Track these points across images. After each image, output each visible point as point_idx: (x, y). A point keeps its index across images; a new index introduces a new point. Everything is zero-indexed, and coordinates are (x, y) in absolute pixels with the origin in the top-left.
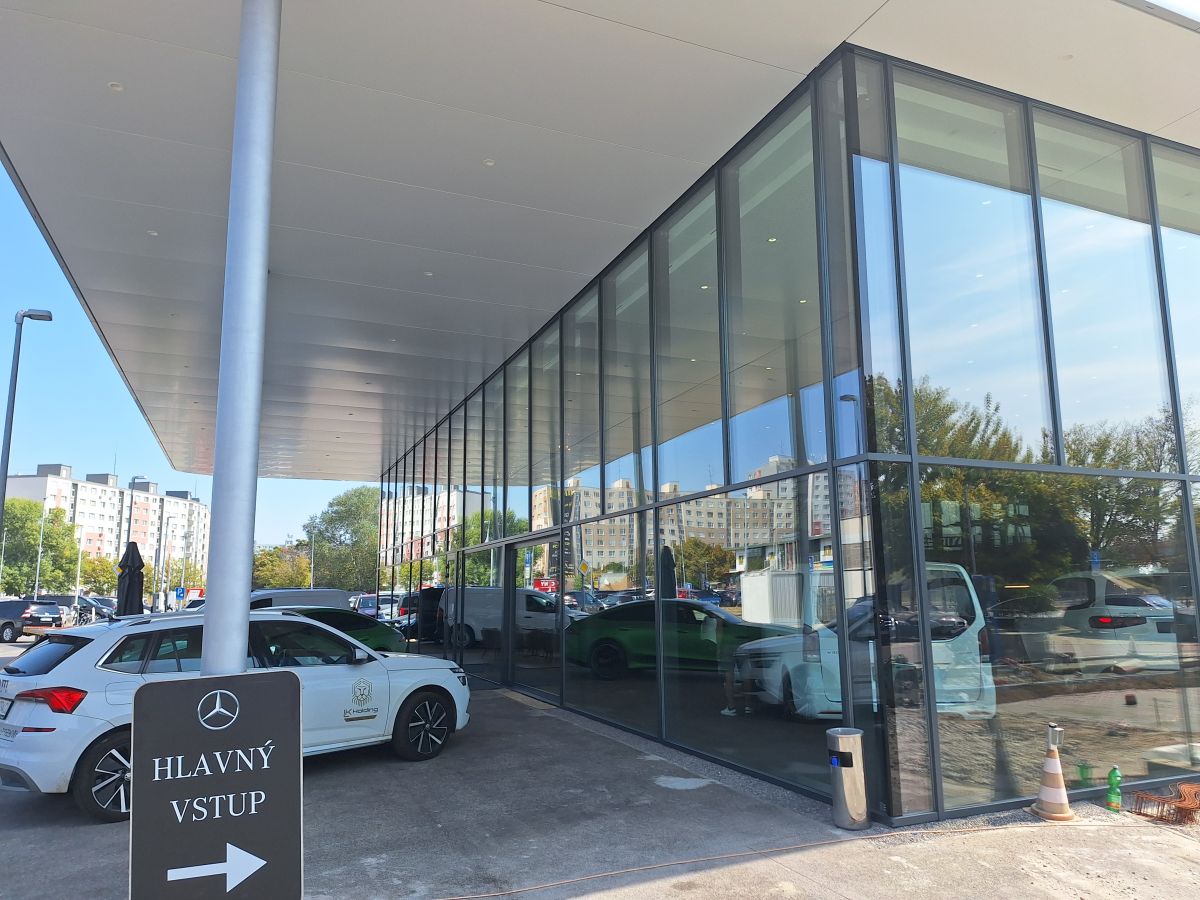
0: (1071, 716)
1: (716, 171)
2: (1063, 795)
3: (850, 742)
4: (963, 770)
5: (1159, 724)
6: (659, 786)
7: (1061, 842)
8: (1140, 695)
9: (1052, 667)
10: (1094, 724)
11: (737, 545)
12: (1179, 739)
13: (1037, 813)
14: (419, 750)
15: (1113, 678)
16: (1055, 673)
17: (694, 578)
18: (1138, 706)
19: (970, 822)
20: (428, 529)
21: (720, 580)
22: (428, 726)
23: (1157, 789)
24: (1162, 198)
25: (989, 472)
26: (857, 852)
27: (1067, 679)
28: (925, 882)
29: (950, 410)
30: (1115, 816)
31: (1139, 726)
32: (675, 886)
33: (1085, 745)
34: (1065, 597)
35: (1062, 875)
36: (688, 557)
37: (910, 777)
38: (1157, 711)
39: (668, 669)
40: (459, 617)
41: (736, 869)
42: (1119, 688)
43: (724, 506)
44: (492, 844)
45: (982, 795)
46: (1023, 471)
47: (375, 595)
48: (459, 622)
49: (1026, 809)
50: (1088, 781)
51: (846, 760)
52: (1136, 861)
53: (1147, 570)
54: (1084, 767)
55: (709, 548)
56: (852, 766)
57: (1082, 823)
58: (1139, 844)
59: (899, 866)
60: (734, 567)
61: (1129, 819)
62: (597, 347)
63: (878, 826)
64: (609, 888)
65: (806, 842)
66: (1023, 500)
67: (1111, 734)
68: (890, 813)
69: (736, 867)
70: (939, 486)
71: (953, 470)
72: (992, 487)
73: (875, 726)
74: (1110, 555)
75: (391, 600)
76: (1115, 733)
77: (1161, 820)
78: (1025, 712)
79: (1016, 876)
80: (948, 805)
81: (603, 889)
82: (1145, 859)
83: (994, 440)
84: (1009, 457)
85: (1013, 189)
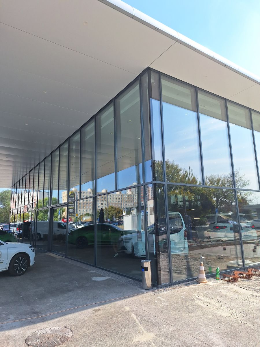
0: (209, 254)
1: (114, 100)
2: (204, 276)
3: (147, 264)
4: (180, 270)
5: (231, 255)
6: (93, 280)
7: (203, 289)
8: (227, 247)
9: (205, 240)
10: (215, 256)
11: (124, 207)
12: (235, 259)
13: (198, 282)
14: (17, 273)
15: (220, 243)
16: (205, 242)
17: (111, 218)
18: (226, 250)
19: (180, 285)
20: (26, 203)
21: (118, 218)
22: (20, 265)
23: (228, 273)
24: (230, 116)
25: (190, 187)
26: (148, 296)
27: (208, 243)
28: (166, 303)
29: (180, 170)
30: (218, 281)
31: (226, 256)
32: (94, 311)
33: (212, 262)
34: (209, 221)
35: (203, 299)
36: (110, 211)
37: (164, 273)
38: (231, 251)
39: (98, 244)
40: (35, 231)
41: (113, 304)
42: (222, 246)
43: (120, 196)
44: (38, 301)
45: (184, 277)
46: (199, 187)
47: (9, 224)
48: (35, 232)
49: (195, 281)
50: (212, 272)
51: (146, 269)
52: (222, 293)
53: (230, 214)
54: (210, 268)
55: (116, 209)
56: (147, 271)
57: (209, 284)
58: (223, 288)
59: (159, 299)
60: (122, 214)
61: (221, 282)
62: (80, 149)
63: (155, 288)
64: (73, 313)
65: (134, 294)
66: (199, 195)
67: (219, 258)
68: (158, 284)
69: (113, 303)
70: (177, 191)
71: (181, 187)
72: (191, 192)
73: (154, 259)
74: (221, 209)
75: (14, 226)
76: (220, 258)
77: (229, 281)
78: (198, 253)
79: (191, 300)
80: (174, 281)
81: (72, 313)
82: (224, 292)
83: (191, 179)
84: (195, 184)
85: (193, 111)
